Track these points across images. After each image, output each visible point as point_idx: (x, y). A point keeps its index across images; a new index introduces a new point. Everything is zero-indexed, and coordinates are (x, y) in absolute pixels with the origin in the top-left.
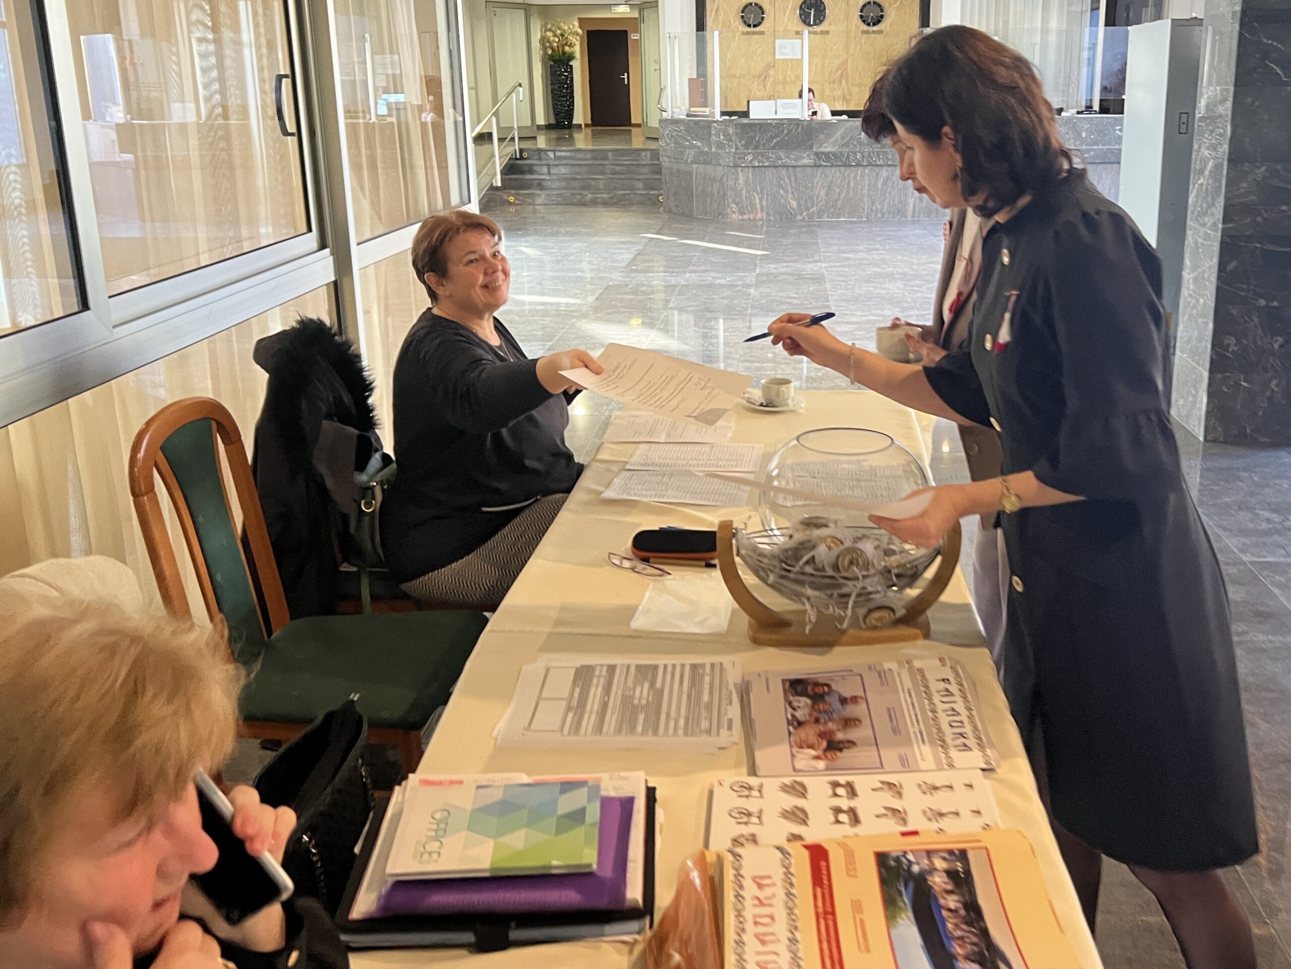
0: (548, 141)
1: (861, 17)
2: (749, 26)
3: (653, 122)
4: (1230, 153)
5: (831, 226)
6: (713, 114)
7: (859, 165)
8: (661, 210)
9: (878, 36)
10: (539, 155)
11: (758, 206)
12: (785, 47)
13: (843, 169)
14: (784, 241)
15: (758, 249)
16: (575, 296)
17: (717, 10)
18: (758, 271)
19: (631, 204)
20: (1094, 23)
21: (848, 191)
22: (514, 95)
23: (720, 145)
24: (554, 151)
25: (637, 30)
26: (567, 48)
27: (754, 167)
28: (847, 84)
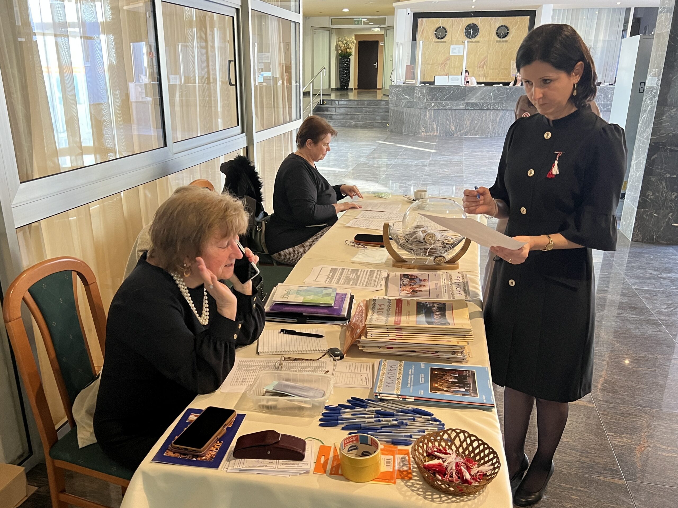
0: (336, 96)
1: (497, 33)
2: (439, 38)
3: (387, 87)
4: (658, 102)
5: (470, 139)
6: (416, 83)
7: (488, 109)
8: (387, 130)
9: (504, 44)
10: (332, 102)
11: (435, 129)
12: (455, 49)
13: (479, 111)
14: (446, 146)
15: (432, 149)
16: (343, 168)
17: (423, 30)
18: (431, 159)
19: (374, 127)
21: (481, 123)
22: (321, 73)
23: (418, 98)
24: (339, 101)
25: (383, 41)
26: (348, 50)
27: (435, 109)
28: (486, 68)
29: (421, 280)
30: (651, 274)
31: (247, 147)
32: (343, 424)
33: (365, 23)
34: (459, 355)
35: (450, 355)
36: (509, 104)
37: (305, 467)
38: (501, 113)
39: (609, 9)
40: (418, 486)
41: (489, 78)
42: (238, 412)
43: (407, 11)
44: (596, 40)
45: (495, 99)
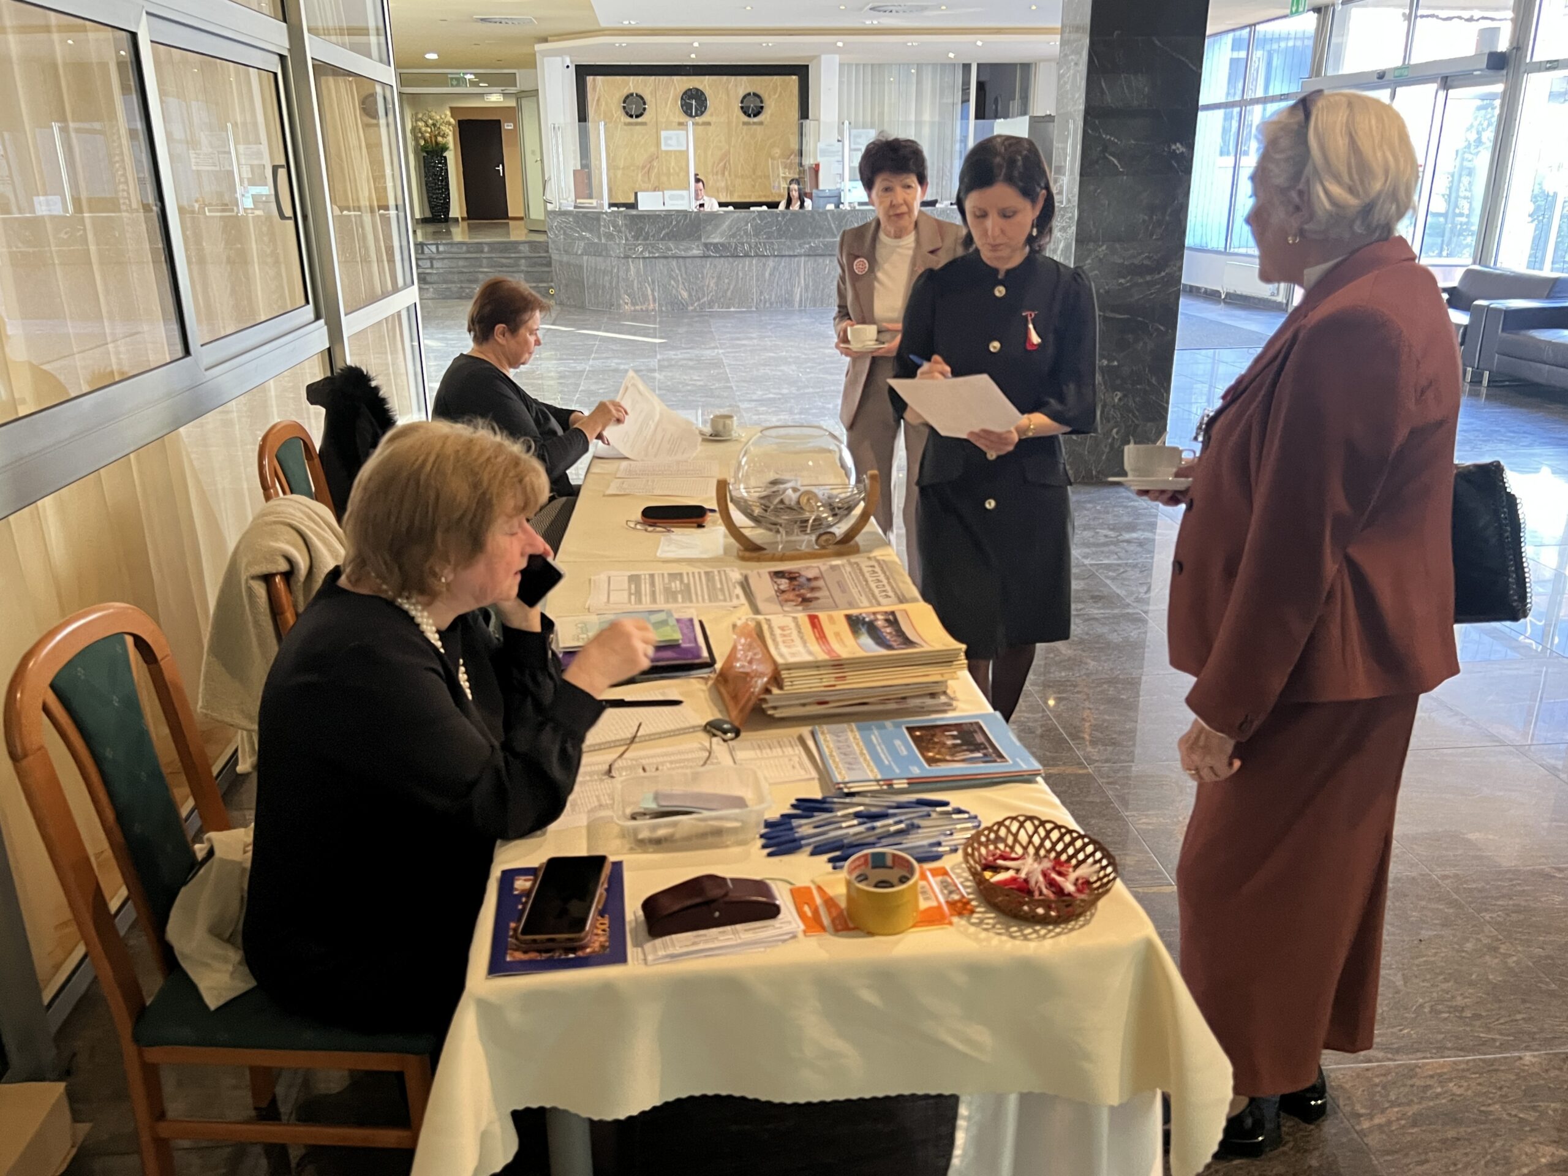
0: (430, 235)
1: (742, 108)
2: (631, 116)
3: (536, 213)
4: (1077, 234)
5: (722, 316)
6: (602, 206)
7: (746, 255)
9: (758, 128)
11: (651, 297)
12: (671, 138)
13: (731, 259)
14: (679, 330)
15: (655, 337)
17: (598, 100)
18: (659, 357)
20: (965, 116)
21: (737, 281)
23: (610, 236)
24: (435, 245)
25: (512, 120)
26: (440, 139)
27: (644, 258)
28: (730, 175)
29: (809, 580)
30: (1106, 536)
31: (329, 349)
32: (809, 844)
33: (473, 84)
34: (943, 699)
35: (929, 701)
36: (784, 244)
37: (787, 928)
38: (771, 263)
39: (934, 65)
40: (991, 921)
41: (736, 195)
42: (612, 858)
43: (563, 62)
44: (919, 123)
45: (757, 235)
